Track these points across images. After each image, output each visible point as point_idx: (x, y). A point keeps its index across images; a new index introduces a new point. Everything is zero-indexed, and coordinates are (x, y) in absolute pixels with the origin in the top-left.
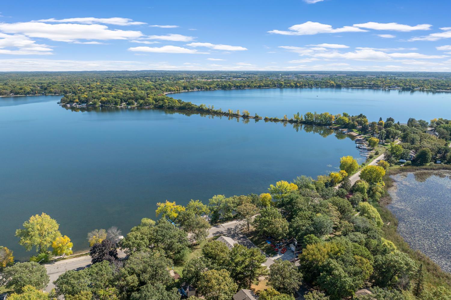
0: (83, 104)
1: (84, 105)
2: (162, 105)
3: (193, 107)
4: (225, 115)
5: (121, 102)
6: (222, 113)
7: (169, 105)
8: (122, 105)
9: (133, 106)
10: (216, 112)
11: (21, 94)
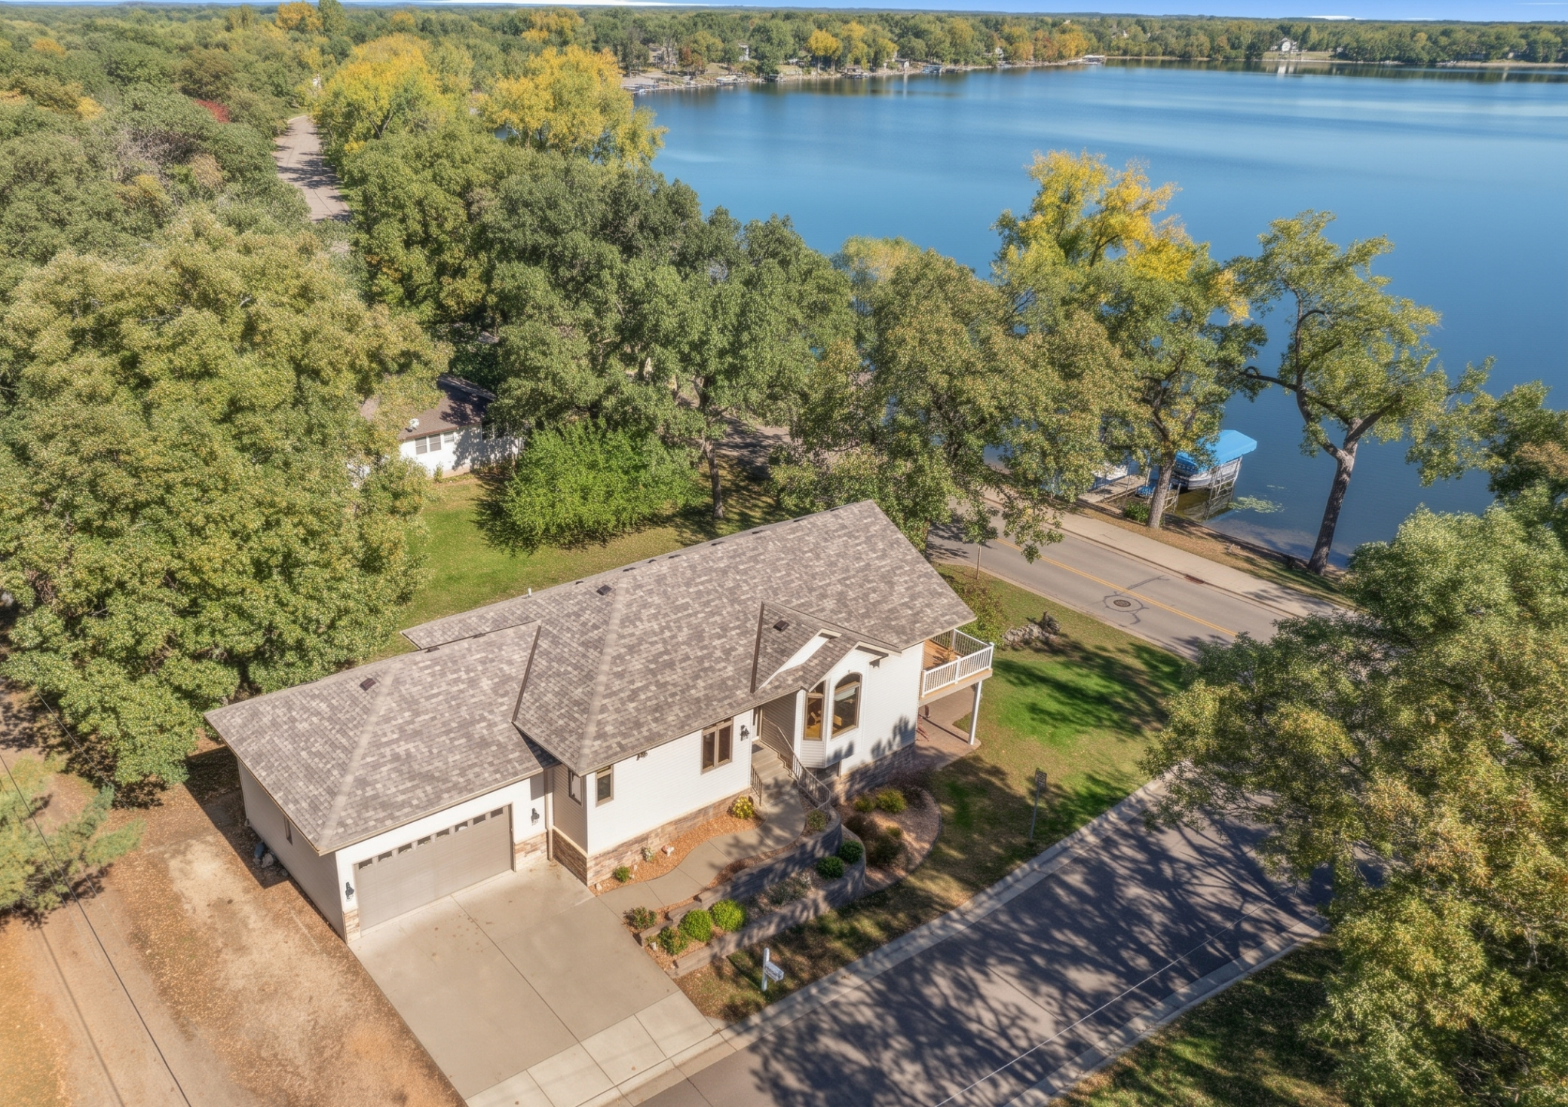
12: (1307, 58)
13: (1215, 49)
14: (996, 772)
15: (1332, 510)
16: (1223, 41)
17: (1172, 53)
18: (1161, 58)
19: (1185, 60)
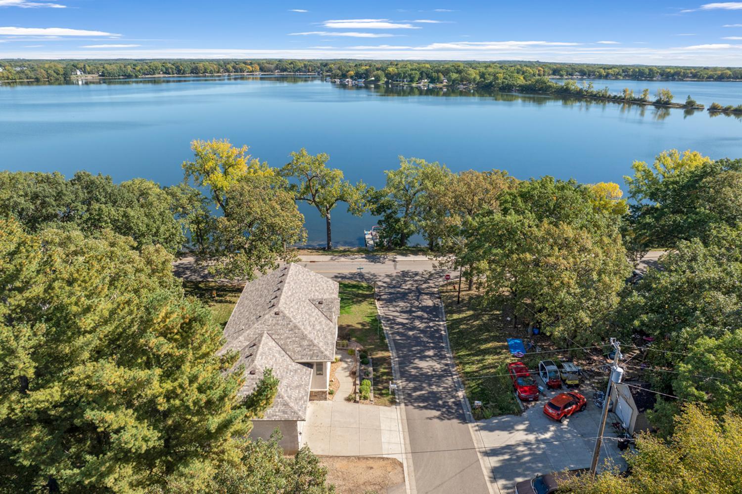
0: (360, 80)
1: (361, 82)
2: (491, 83)
3: (550, 86)
4: (614, 102)
5: (420, 79)
6: (609, 97)
7: (503, 83)
8: (420, 83)
9: (439, 85)
10: (595, 95)
11: (290, 72)
12: (90, 77)
13: (49, 76)
14: (348, 326)
15: (328, 229)
16: (51, 72)
17: (31, 78)
18: (26, 80)
19: (37, 81)
